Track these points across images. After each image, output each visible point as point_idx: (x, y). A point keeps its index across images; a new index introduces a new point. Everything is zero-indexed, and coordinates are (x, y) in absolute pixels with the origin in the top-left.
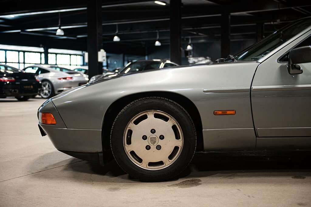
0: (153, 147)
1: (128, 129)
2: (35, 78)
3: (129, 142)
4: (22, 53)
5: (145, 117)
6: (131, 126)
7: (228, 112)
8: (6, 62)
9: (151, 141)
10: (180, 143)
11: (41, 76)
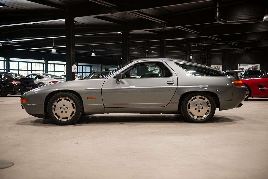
0: (64, 112)
1: (54, 104)
2: (34, 82)
3: (55, 110)
4: (30, 64)
5: (61, 100)
6: (55, 103)
7: (93, 98)
8: (19, 70)
9: (63, 109)
10: (74, 110)
11: (38, 81)
